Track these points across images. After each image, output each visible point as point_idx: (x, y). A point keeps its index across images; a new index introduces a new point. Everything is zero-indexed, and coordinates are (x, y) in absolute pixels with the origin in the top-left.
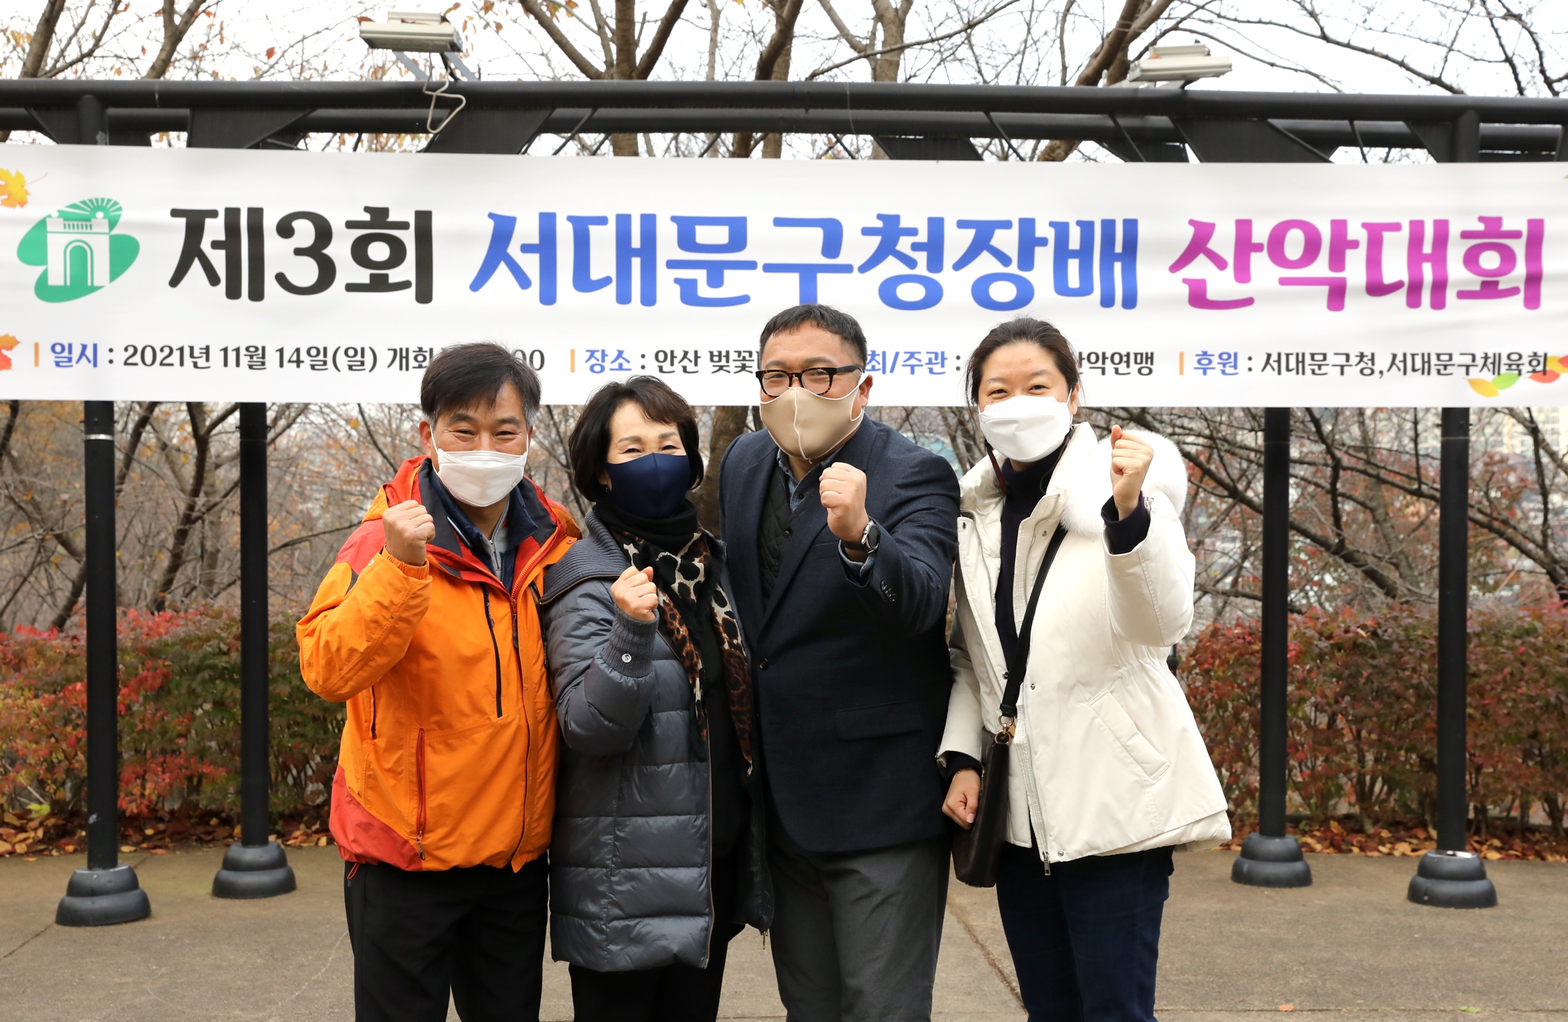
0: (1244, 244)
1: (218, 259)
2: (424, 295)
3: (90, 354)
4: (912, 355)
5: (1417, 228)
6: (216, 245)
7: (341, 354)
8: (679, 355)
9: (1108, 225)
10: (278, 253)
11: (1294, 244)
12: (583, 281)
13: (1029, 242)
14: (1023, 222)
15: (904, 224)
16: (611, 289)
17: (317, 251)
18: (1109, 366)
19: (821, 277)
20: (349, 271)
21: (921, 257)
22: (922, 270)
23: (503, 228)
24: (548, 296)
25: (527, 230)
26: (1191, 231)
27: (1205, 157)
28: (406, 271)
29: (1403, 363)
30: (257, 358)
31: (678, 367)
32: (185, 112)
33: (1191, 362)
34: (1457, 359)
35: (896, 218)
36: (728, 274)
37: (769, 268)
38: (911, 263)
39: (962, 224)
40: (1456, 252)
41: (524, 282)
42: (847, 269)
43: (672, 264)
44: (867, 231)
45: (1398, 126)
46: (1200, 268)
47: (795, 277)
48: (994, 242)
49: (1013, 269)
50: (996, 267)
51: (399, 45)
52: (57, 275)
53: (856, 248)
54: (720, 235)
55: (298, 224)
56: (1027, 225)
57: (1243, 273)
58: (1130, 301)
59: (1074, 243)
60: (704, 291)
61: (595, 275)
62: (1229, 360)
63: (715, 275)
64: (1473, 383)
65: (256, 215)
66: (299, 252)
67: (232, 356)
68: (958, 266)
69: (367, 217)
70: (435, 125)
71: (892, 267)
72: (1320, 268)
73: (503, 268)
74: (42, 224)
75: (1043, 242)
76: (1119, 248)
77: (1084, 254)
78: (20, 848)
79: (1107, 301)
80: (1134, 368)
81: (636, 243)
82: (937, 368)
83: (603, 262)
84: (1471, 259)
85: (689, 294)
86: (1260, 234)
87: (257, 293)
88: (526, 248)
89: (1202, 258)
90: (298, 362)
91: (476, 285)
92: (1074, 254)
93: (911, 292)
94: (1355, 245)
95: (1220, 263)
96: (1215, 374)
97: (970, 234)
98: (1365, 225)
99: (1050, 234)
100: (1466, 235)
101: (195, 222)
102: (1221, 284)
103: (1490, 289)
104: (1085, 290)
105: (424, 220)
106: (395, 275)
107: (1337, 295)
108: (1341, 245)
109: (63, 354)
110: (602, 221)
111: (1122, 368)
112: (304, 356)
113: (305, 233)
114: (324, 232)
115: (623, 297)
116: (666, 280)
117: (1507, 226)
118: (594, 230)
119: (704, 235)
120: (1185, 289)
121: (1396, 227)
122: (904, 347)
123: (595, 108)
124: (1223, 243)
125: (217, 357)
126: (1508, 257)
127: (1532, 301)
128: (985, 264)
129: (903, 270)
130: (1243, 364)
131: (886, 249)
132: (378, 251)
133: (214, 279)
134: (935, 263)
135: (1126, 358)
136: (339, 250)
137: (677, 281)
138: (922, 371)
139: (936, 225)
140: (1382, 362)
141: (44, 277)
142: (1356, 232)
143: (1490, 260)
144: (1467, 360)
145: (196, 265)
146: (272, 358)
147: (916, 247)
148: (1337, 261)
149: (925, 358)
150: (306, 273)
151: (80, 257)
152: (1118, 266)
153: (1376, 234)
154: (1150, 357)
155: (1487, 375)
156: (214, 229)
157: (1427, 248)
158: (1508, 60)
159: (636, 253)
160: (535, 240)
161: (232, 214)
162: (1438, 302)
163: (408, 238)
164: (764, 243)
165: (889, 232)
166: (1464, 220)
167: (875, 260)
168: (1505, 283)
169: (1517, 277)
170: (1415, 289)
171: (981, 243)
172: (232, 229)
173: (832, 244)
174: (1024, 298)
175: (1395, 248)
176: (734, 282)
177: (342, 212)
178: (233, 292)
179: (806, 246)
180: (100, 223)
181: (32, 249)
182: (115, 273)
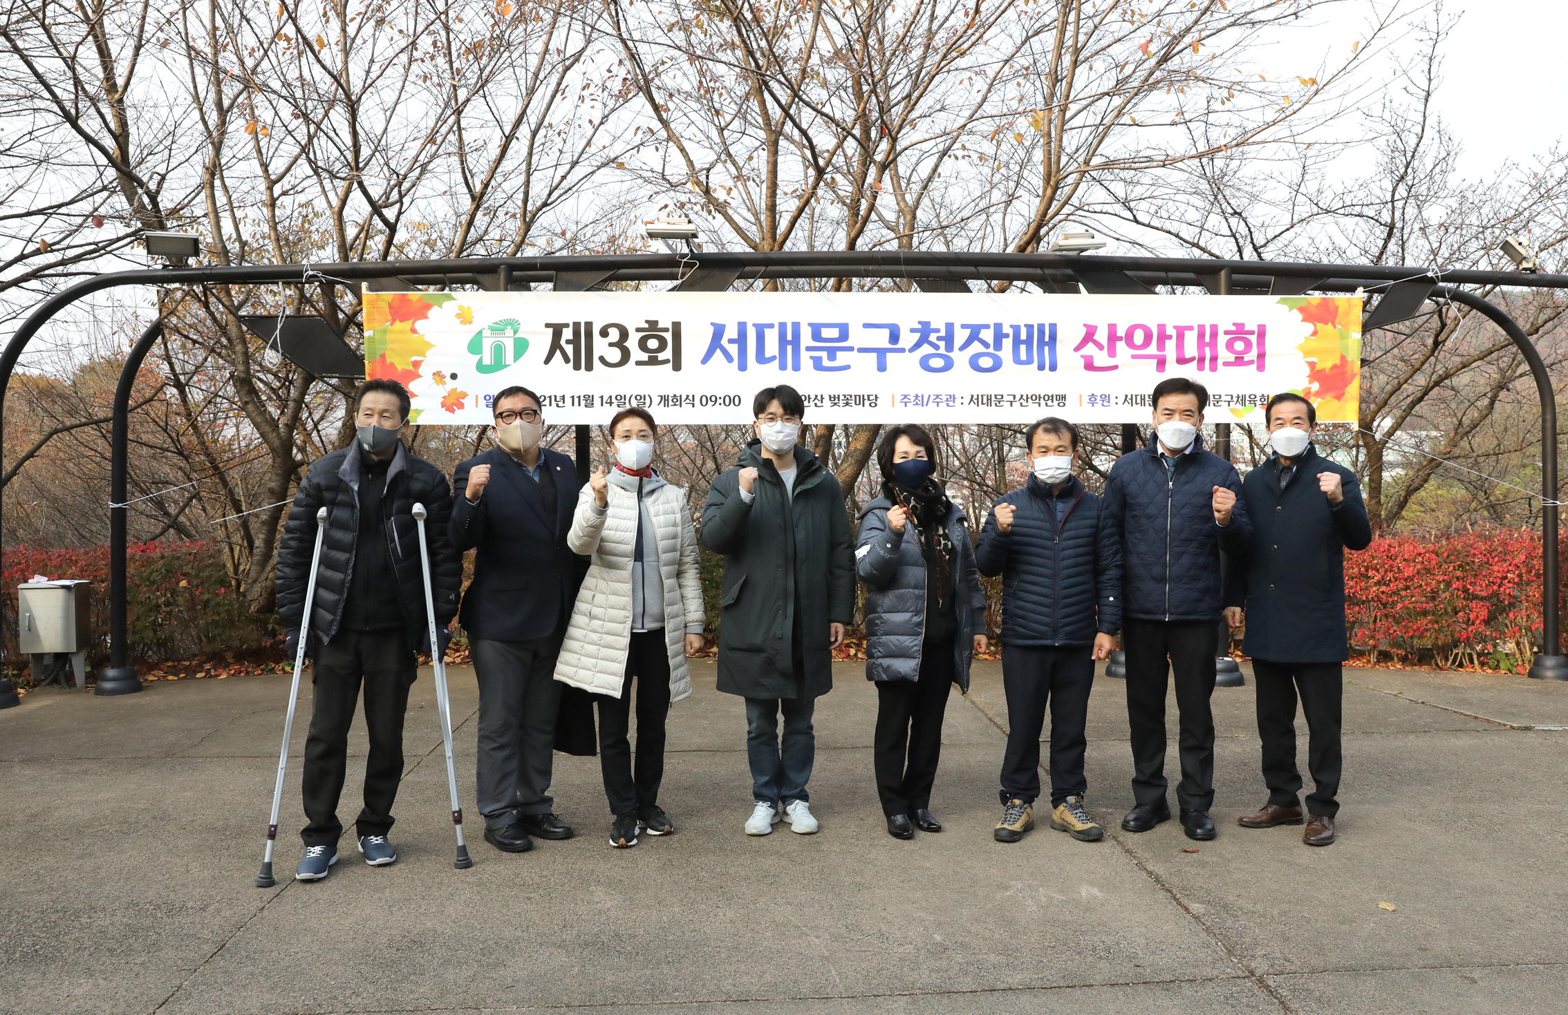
0: (1113, 338)
1: (569, 349)
2: (677, 367)
4: (938, 396)
5: (1201, 328)
6: (568, 342)
7: (633, 399)
8: (813, 397)
9: (1041, 327)
10: (601, 347)
11: (1139, 337)
12: (761, 358)
13: (999, 336)
14: (995, 325)
15: (932, 326)
16: (776, 362)
17: (620, 344)
18: (1042, 402)
19: (888, 355)
20: (637, 354)
21: (942, 344)
22: (942, 351)
23: (719, 331)
24: (743, 367)
25: (731, 332)
26: (1084, 331)
27: (1090, 291)
28: (667, 354)
30: (589, 401)
31: (812, 404)
32: (553, 273)
33: (1086, 399)
34: (1224, 398)
35: (929, 323)
36: (838, 354)
37: (861, 350)
38: (936, 347)
39: (964, 326)
40: (1222, 340)
41: (729, 358)
42: (902, 350)
43: (808, 349)
44: (913, 330)
45: (1191, 275)
46: (1090, 349)
47: (875, 355)
48: (981, 336)
49: (991, 350)
50: (982, 349)
51: (665, 236)
52: (487, 361)
53: (907, 340)
54: (834, 333)
55: (611, 330)
56: (998, 327)
57: (1112, 352)
58: (1053, 368)
59: (1023, 336)
60: (826, 363)
61: (768, 354)
62: (1106, 398)
63: (832, 353)
64: (1233, 411)
65: (589, 325)
66: (611, 345)
67: (576, 400)
68: (962, 348)
69: (647, 326)
70: (683, 275)
71: (926, 349)
72: (1152, 349)
73: (718, 352)
74: (480, 332)
75: (1007, 336)
76: (1047, 339)
77: (1029, 342)
78: (458, 660)
79: (1041, 367)
80: (1056, 403)
81: (789, 337)
82: (951, 403)
83: (772, 348)
84: (1229, 345)
85: (818, 364)
86: (1121, 332)
87: (589, 367)
88: (731, 341)
89: (1090, 344)
90: (611, 403)
91: (705, 361)
92: (1023, 342)
93: (937, 363)
94: (1170, 337)
95: (1100, 347)
96: (1098, 406)
97: (968, 332)
98: (1175, 327)
99: (1010, 331)
100: (1226, 333)
101: (557, 330)
102: (1101, 359)
103: (1239, 361)
104: (1029, 361)
105: (677, 327)
106: (661, 356)
107: (1161, 364)
108: (1163, 337)
110: (771, 326)
111: (1049, 403)
112: (614, 400)
113: (614, 335)
114: (624, 334)
115: (782, 364)
116: (805, 356)
117: (1247, 328)
118: (767, 331)
119: (826, 333)
120: (1082, 361)
121: (1191, 328)
122: (933, 392)
123: (767, 266)
124: (1102, 336)
125: (568, 400)
126: (1248, 345)
127: (1261, 367)
128: (976, 347)
129: (932, 351)
130: (1113, 400)
131: (923, 340)
132: (653, 344)
133: (567, 360)
134: (950, 347)
135: (1051, 398)
136: (632, 343)
137: (811, 357)
138: (944, 405)
139: (950, 327)
141: (481, 360)
142: (1170, 331)
143: (1239, 346)
144: (1229, 398)
145: (558, 352)
146: (597, 401)
147: (939, 339)
148: (1161, 346)
149: (944, 398)
150: (614, 355)
151: (498, 350)
152: (1046, 348)
153: (1181, 332)
154: (1064, 397)
155: (1239, 406)
156: (567, 334)
157: (1207, 339)
158: (1233, 235)
159: (789, 343)
160: (736, 337)
161: (577, 325)
162: (1213, 368)
163: (668, 336)
164: (858, 337)
165: (925, 331)
166: (1225, 325)
167: (917, 345)
168: (1247, 358)
169: (1253, 355)
170: (1201, 360)
171: (974, 336)
172: (576, 333)
173: (894, 337)
174: (997, 366)
175: (1191, 339)
176: (842, 358)
177: (634, 323)
178: (577, 367)
179: (881, 339)
180: (509, 332)
181: (475, 346)
182: (516, 359)
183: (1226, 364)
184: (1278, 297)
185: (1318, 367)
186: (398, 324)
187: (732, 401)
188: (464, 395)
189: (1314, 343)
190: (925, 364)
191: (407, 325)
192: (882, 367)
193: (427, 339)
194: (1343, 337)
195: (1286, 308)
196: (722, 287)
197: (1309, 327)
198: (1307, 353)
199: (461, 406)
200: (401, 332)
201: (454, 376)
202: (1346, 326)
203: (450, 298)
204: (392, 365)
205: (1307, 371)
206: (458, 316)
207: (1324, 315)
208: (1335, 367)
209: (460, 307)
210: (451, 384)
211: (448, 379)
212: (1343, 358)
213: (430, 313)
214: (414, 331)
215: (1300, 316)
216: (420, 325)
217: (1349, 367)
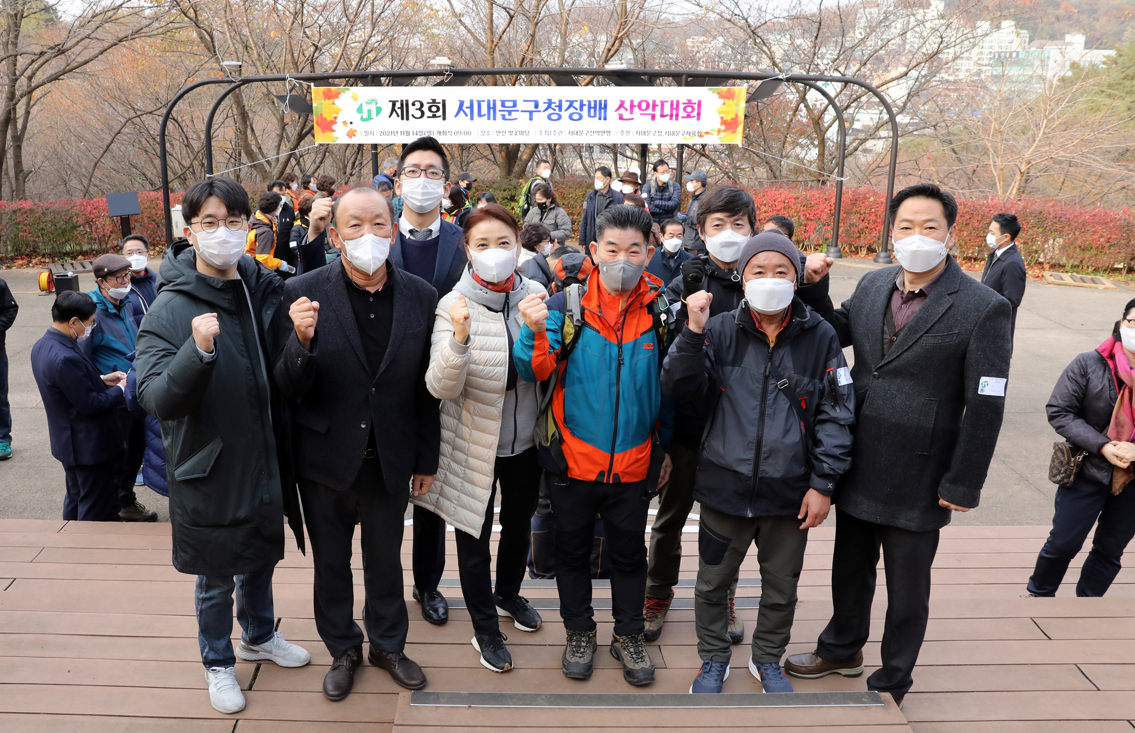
0: (632, 106)
1: (399, 111)
2: (444, 119)
3: (372, 133)
4: (554, 132)
5: (672, 102)
6: (398, 108)
8: (502, 132)
9: (600, 101)
10: (413, 110)
11: (644, 105)
12: (480, 115)
13: (582, 105)
15: (553, 101)
16: (486, 116)
18: (600, 134)
19: (534, 113)
20: (428, 113)
21: (557, 109)
22: (557, 111)
23: (462, 103)
24: (472, 119)
25: (467, 104)
26: (619, 103)
28: (440, 113)
29: (668, 133)
30: (408, 133)
31: (501, 134)
33: (619, 133)
34: (681, 132)
35: (551, 100)
36: (513, 113)
37: (522, 111)
38: (555, 110)
39: (566, 101)
40: (681, 107)
41: (466, 115)
42: (540, 111)
43: (500, 111)
44: (544, 103)
46: (622, 111)
47: (528, 113)
48: (574, 105)
49: (578, 111)
50: (575, 111)
52: (365, 116)
53: (542, 107)
54: (511, 104)
55: (416, 103)
56: (581, 101)
57: (632, 112)
58: (605, 119)
59: (592, 105)
60: (507, 117)
61: (482, 114)
62: (628, 132)
63: (510, 113)
64: (685, 138)
65: (407, 101)
66: (416, 109)
67: (402, 133)
68: (566, 110)
69: (431, 101)
70: (446, 79)
71: (550, 111)
72: (650, 111)
73: (462, 112)
74: (362, 104)
75: (585, 105)
76: (603, 106)
77: (595, 108)
79: (600, 119)
80: (607, 135)
81: (492, 106)
82: (561, 134)
83: (484, 110)
84: (685, 109)
85: (504, 118)
86: (636, 103)
87: (408, 119)
88: (467, 108)
89: (622, 109)
91: (456, 116)
92: (592, 108)
93: (555, 117)
94: (658, 106)
95: (626, 110)
96: (625, 136)
97: (568, 103)
98: (660, 101)
99: (587, 103)
100: (683, 104)
101: (394, 103)
102: (627, 115)
103: (689, 116)
104: (595, 116)
105: (444, 102)
106: (438, 114)
107: (653, 117)
108: (654, 106)
109: (367, 133)
110: (484, 101)
113: (418, 105)
114: (422, 105)
115: (489, 119)
116: (498, 114)
117: (693, 102)
118: (482, 103)
119: (507, 104)
120: (618, 116)
121: (667, 102)
122: (552, 129)
124: (627, 105)
125: (399, 133)
126: (693, 109)
127: (698, 119)
128: (572, 110)
129: (553, 112)
130: (632, 133)
131: (549, 107)
132: (434, 109)
133: (398, 116)
134: (560, 110)
135: (604, 133)
136: (425, 109)
137: (501, 115)
138: (557, 135)
139: (560, 101)
140: (663, 133)
141: (362, 116)
142: (658, 103)
143: (689, 109)
144: (684, 133)
145: (394, 113)
146: (411, 133)
147: (556, 106)
148: (654, 109)
149: (557, 132)
150: (418, 114)
151: (369, 112)
152: (602, 111)
153: (663, 103)
154: (608, 132)
155: (688, 136)
156: (398, 105)
157: (675, 106)
159: (492, 108)
160: (469, 106)
161: (402, 101)
162: (677, 119)
163: (441, 106)
164: (521, 106)
165: (550, 103)
166: (683, 100)
167: (546, 109)
168: (692, 115)
169: (695, 113)
170: (671, 116)
171: (571, 105)
172: (402, 105)
173: (536, 106)
174: (581, 118)
175: (667, 107)
176: (514, 115)
177: (426, 100)
178: (402, 119)
179: (531, 106)
180: (374, 103)
181: (360, 110)
182: (377, 115)
183: (682, 117)
184: (707, 88)
185: (725, 119)
186: (327, 101)
187: (467, 133)
188: (356, 131)
189: (724, 108)
190: (549, 117)
191: (331, 101)
192: (531, 119)
193: (339, 107)
194: (737, 105)
195: (711, 92)
196: (462, 84)
197: (722, 101)
198: (720, 113)
199: (355, 135)
200: (329, 104)
201: (351, 123)
202: (739, 100)
203: (348, 89)
204: (325, 118)
205: (720, 121)
206: (352, 97)
207: (730, 96)
208: (732, 119)
209: (353, 94)
210: (350, 126)
211: (349, 124)
212: (736, 115)
213: (340, 96)
214: (334, 104)
215: (717, 96)
216: (336, 101)
217: (739, 119)
